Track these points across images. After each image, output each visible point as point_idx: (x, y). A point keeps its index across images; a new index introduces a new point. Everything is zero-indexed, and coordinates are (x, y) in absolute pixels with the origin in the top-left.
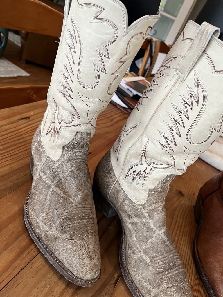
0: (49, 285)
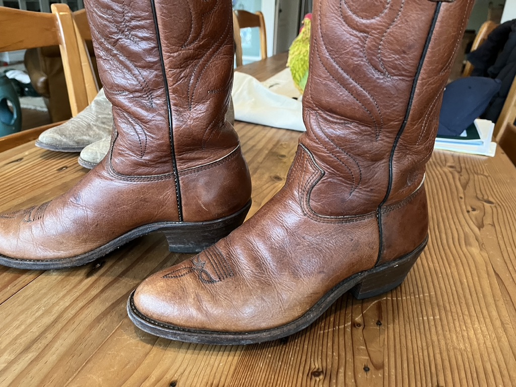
0: (44, 307)
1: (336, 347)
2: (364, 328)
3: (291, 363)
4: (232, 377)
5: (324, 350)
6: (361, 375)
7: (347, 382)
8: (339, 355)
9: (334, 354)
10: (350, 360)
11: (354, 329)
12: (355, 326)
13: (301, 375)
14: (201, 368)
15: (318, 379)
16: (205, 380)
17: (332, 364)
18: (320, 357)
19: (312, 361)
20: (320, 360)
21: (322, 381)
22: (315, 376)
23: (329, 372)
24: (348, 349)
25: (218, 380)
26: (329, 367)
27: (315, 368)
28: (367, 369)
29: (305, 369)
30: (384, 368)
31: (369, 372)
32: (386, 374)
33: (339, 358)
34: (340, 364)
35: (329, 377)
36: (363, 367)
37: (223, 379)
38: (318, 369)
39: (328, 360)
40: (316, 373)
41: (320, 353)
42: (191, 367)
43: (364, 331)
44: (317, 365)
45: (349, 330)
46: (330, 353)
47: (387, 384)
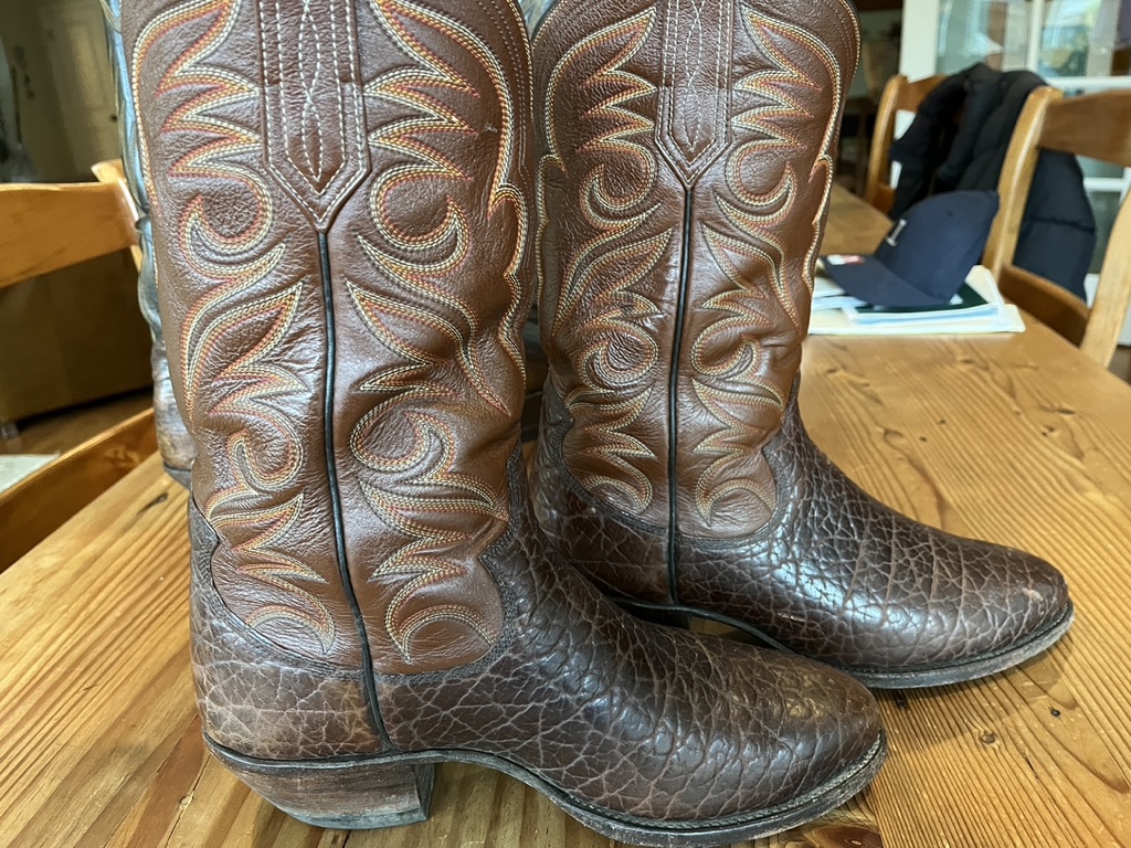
5: (975, 703)
7: (1040, 739)
9: (993, 705)
10: (1023, 707)
15: (995, 745)
17: (1002, 721)
18: (975, 715)
19: (969, 724)
20: (978, 718)
21: (1003, 747)
22: (987, 743)
23: (1003, 731)
24: (1008, 692)
26: (1000, 724)
27: (980, 733)
28: (1056, 713)
29: (967, 738)
30: (1079, 706)
31: (1062, 716)
33: (1003, 707)
35: (1009, 739)
36: (1048, 711)
38: (985, 732)
39: (992, 716)
40: (987, 739)
41: (970, 708)
44: (979, 727)
46: (985, 704)
47: (1096, 725)
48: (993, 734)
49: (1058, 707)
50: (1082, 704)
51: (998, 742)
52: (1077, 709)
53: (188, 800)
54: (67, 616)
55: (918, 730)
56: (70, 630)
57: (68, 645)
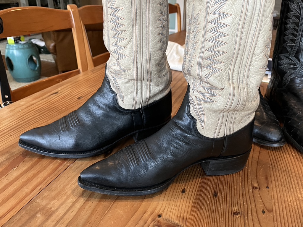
1: (245, 199)
2: (259, 190)
3: (221, 207)
4: (190, 213)
5: (239, 201)
6: (261, 215)
7: (253, 219)
8: (247, 204)
9: (244, 203)
10: (254, 207)
11: (254, 190)
12: (254, 189)
13: (227, 214)
14: (173, 208)
15: (237, 216)
16: (176, 215)
17: (244, 209)
18: (237, 205)
19: (233, 207)
20: (237, 206)
21: (240, 217)
22: (235, 215)
23: (243, 213)
24: (252, 201)
25: (183, 214)
26: (243, 210)
27: (235, 211)
28: (264, 212)
29: (229, 211)
30: (273, 212)
31: (265, 213)
32: (275, 215)
33: (247, 206)
34: (248, 209)
35: (243, 216)
36: (262, 211)
37: (185, 214)
38: (237, 211)
39: (242, 207)
40: (236, 213)
41: (236, 202)
42: (167, 208)
43: (259, 191)
44: (235, 209)
45: (251, 190)
46: (242, 203)
47: (275, 220)
48: (239, 213)
49: (265, 210)
50: (274, 212)
51: (239, 215)
52: (272, 213)
53: (15, 168)
54: (19, 117)
55: (215, 204)
56: (16, 121)
57: (14, 124)
